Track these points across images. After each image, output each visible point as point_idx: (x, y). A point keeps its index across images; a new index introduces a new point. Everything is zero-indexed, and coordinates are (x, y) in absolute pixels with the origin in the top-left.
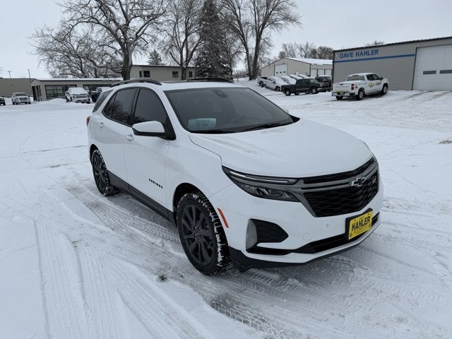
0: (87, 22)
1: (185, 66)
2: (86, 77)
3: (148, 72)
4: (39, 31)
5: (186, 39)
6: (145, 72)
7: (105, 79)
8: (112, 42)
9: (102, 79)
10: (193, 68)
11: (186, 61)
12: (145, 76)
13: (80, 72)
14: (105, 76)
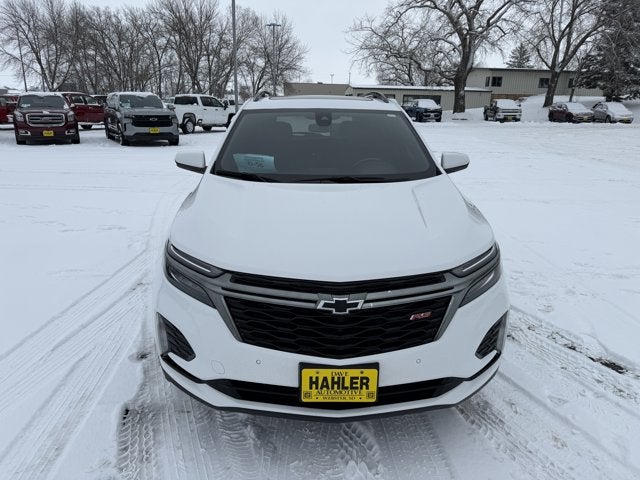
0: (420, 7)
1: (558, 70)
2: (412, 84)
3: (500, 79)
4: (358, 22)
5: (570, 25)
6: (494, 79)
7: (438, 88)
8: (451, 34)
9: (435, 88)
10: (574, 72)
11: (563, 62)
12: (494, 84)
13: (406, 77)
14: (439, 84)
